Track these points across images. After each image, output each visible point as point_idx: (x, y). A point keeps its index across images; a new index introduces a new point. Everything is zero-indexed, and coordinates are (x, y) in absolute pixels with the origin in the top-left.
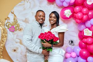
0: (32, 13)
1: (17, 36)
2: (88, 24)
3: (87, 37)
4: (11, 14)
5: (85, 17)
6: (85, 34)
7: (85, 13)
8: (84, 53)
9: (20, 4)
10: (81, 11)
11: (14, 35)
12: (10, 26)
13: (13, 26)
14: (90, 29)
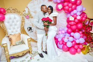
0: (39, 7)
1: (30, 21)
2: (72, 13)
3: (71, 21)
4: (26, 8)
5: (70, 9)
6: (70, 19)
7: (70, 6)
8: (69, 30)
9: (31, 2)
10: (68, 5)
11: (28, 20)
12: (26, 15)
13: (28, 16)
14: (73, 16)
